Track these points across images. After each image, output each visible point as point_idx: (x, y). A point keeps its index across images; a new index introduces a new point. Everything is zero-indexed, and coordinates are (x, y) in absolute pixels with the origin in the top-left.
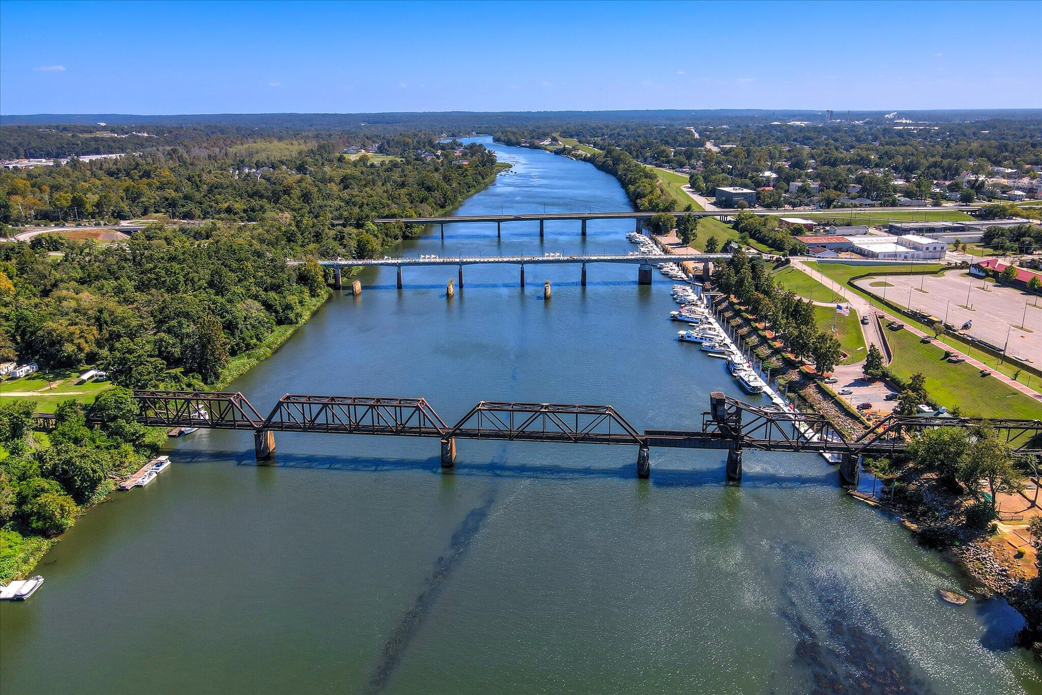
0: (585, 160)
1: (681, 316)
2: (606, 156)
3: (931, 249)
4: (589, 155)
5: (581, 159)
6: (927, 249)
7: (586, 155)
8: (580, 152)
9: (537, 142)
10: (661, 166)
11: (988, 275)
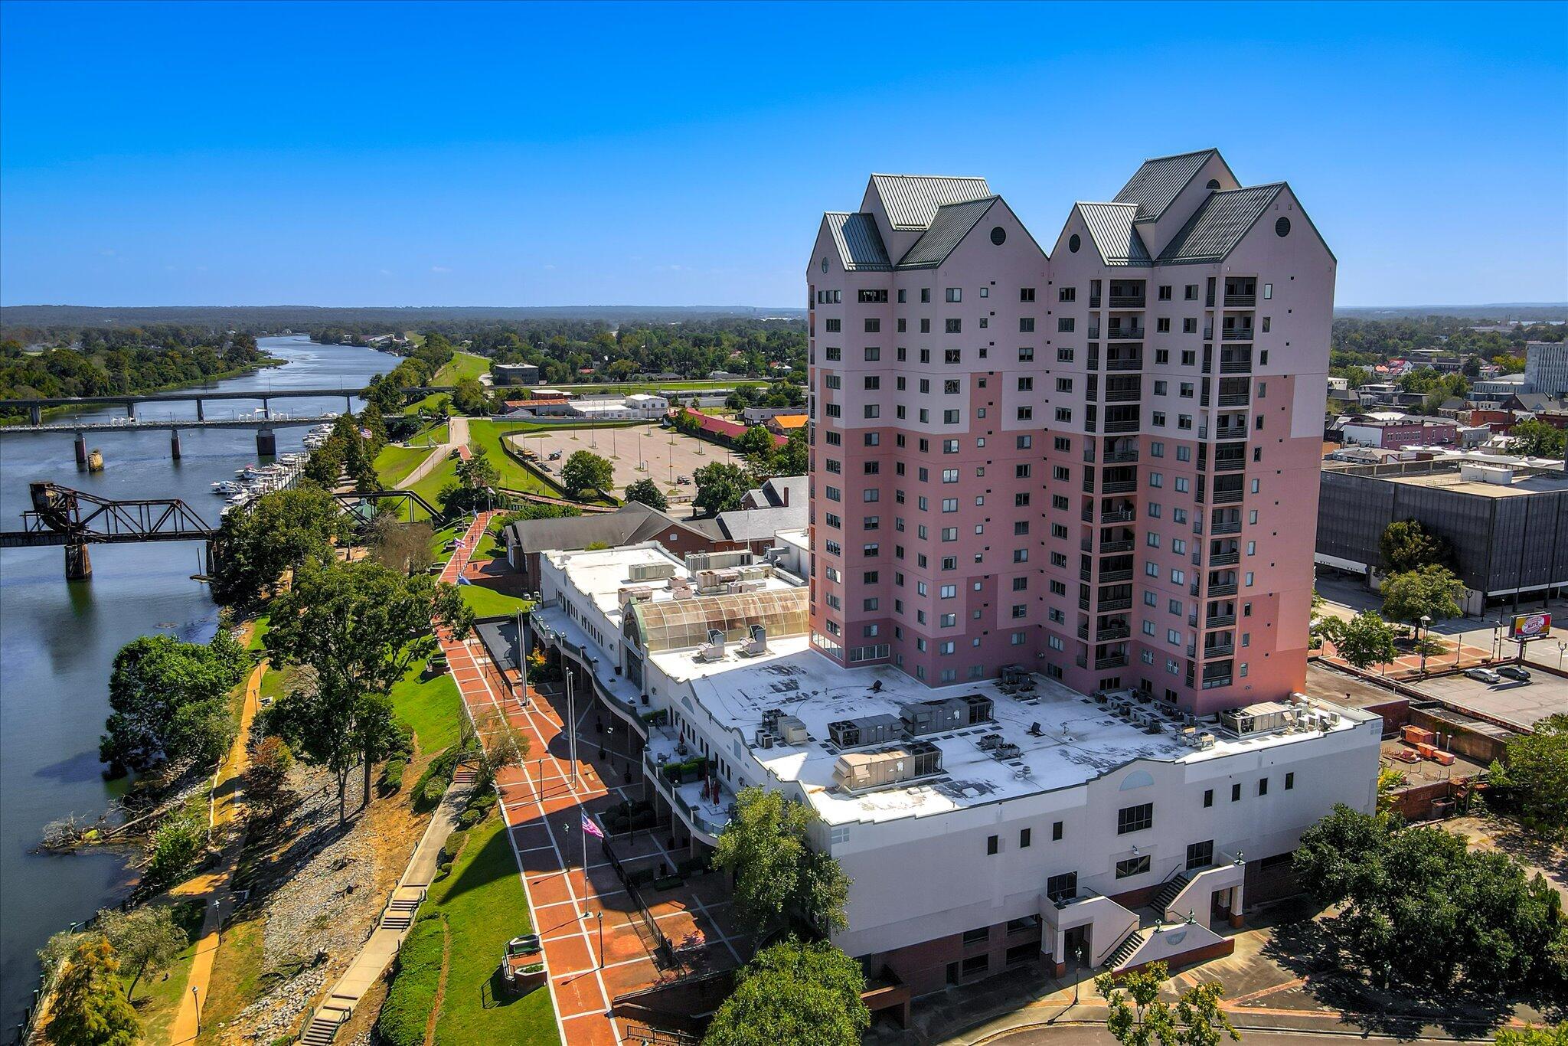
1: (248, 473)
3: (649, 406)
6: (644, 406)
9: (362, 338)
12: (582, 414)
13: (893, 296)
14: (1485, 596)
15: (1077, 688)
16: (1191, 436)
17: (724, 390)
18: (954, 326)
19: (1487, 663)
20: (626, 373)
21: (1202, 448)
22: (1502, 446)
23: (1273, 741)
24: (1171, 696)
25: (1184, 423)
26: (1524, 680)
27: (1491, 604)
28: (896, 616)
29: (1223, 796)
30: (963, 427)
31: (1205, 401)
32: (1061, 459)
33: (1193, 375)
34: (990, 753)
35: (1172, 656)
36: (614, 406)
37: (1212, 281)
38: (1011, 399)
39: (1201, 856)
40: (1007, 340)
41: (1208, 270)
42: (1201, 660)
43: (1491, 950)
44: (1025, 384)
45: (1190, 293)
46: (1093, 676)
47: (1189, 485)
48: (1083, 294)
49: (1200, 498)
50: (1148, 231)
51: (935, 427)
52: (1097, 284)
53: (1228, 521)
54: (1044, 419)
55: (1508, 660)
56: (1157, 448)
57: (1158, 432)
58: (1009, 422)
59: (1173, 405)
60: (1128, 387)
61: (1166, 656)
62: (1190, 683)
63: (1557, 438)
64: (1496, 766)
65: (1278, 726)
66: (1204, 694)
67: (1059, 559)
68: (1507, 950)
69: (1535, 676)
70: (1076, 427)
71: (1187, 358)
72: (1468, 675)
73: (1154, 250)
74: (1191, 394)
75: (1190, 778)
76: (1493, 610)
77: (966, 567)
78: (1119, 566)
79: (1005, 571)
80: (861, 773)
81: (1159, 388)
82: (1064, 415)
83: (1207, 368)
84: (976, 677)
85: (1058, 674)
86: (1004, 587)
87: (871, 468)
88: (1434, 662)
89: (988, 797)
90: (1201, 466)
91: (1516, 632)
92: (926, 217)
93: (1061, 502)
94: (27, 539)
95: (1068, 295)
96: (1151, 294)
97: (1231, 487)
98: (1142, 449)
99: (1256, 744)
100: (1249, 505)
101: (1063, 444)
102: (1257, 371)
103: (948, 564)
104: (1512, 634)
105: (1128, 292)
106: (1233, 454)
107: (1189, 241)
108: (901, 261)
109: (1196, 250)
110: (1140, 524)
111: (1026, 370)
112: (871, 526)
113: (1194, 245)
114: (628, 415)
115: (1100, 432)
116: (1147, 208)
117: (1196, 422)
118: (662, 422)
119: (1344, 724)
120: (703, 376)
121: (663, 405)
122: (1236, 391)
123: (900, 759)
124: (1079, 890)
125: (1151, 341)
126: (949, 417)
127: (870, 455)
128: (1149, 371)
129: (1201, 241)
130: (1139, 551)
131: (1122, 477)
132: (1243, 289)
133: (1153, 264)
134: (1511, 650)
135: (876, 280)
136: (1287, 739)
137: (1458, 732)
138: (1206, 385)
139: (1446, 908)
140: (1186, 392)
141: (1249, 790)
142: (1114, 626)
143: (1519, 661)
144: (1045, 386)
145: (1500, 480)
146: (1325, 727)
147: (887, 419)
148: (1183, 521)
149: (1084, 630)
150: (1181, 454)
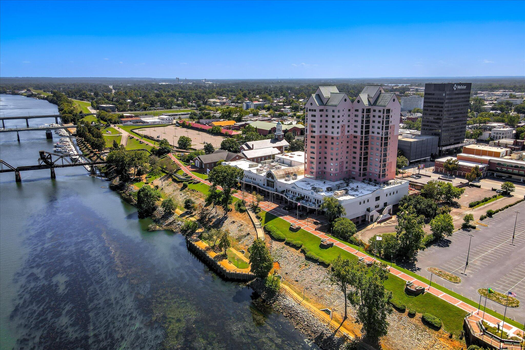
0: (44, 99)
1: (58, 145)
2: (53, 96)
3: (168, 119)
4: (46, 97)
5: (41, 99)
6: (166, 119)
7: (44, 96)
8: (42, 95)
9: (16, 91)
10: (83, 100)
11: (180, 125)
12: (148, 123)
13: (325, 110)
14: (410, 162)
15: (359, 180)
16: (380, 135)
17: (183, 113)
18: (339, 117)
19: (413, 175)
20: (146, 108)
21: (382, 138)
22: (402, 126)
23: (394, 186)
24: (375, 180)
25: (378, 133)
26: (420, 177)
27: (411, 163)
28: (325, 170)
29: (388, 195)
30: (339, 135)
31: (382, 130)
32: (355, 140)
33: (380, 125)
34: (353, 191)
35: (375, 173)
36: (156, 119)
37: (384, 110)
38: (347, 129)
39: (385, 205)
40: (346, 118)
41: (383, 108)
42: (381, 173)
43: (429, 212)
44: (349, 126)
45: (380, 111)
46: (362, 178)
47: (379, 144)
48: (360, 111)
49: (381, 146)
50: (371, 100)
51: (335, 135)
52: (364, 110)
53: (386, 150)
54: (352, 132)
55: (417, 174)
56: (373, 138)
57: (373, 134)
58: (346, 134)
59: (376, 130)
60: (367, 127)
61: (375, 174)
62: (379, 177)
63: (414, 125)
64: (422, 190)
65: (394, 183)
66: (382, 179)
67: (354, 158)
68: (431, 212)
69: (422, 176)
70: (359, 134)
71: (379, 122)
72: (410, 177)
73: (372, 102)
74: (380, 128)
75: (385, 192)
76: (412, 165)
77: (340, 160)
78: (366, 159)
79: (345, 160)
80: (339, 194)
81: (373, 127)
82: (356, 132)
83: (383, 124)
84: (341, 180)
85: (354, 178)
86: (345, 163)
87: (320, 142)
88: (404, 175)
89: (358, 196)
90: (382, 141)
91: (419, 169)
92: (329, 95)
93: (355, 147)
94: (39, 167)
95: (357, 110)
96: (372, 111)
97: (386, 144)
98: (370, 138)
99: (392, 186)
100: (388, 147)
101: (355, 137)
102: (390, 124)
103: (337, 160)
104: (418, 168)
105: (368, 111)
106: (386, 139)
107: (378, 102)
108: (326, 104)
109: (380, 104)
110: (369, 151)
111: (349, 124)
112: (320, 153)
113: (379, 103)
114: (162, 122)
115: (364, 135)
116: (370, 95)
117: (381, 134)
118: (175, 124)
119: (403, 183)
120: (171, 108)
121: (172, 119)
122: (387, 128)
123: (344, 192)
124: (370, 211)
125: (372, 119)
126: (338, 133)
127: (320, 140)
128: (371, 124)
129: (380, 102)
130: (369, 156)
131: (366, 143)
132: (388, 111)
133: (372, 105)
134: (417, 171)
135: (322, 107)
136: (396, 185)
137: (415, 185)
138: (383, 127)
139: (423, 206)
140: (379, 128)
141: (392, 194)
142: (365, 169)
143: (418, 174)
144: (352, 126)
145: (410, 137)
146: (401, 183)
147: (323, 133)
148: (378, 150)
149: (360, 170)
150: (378, 138)
